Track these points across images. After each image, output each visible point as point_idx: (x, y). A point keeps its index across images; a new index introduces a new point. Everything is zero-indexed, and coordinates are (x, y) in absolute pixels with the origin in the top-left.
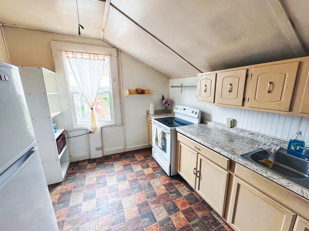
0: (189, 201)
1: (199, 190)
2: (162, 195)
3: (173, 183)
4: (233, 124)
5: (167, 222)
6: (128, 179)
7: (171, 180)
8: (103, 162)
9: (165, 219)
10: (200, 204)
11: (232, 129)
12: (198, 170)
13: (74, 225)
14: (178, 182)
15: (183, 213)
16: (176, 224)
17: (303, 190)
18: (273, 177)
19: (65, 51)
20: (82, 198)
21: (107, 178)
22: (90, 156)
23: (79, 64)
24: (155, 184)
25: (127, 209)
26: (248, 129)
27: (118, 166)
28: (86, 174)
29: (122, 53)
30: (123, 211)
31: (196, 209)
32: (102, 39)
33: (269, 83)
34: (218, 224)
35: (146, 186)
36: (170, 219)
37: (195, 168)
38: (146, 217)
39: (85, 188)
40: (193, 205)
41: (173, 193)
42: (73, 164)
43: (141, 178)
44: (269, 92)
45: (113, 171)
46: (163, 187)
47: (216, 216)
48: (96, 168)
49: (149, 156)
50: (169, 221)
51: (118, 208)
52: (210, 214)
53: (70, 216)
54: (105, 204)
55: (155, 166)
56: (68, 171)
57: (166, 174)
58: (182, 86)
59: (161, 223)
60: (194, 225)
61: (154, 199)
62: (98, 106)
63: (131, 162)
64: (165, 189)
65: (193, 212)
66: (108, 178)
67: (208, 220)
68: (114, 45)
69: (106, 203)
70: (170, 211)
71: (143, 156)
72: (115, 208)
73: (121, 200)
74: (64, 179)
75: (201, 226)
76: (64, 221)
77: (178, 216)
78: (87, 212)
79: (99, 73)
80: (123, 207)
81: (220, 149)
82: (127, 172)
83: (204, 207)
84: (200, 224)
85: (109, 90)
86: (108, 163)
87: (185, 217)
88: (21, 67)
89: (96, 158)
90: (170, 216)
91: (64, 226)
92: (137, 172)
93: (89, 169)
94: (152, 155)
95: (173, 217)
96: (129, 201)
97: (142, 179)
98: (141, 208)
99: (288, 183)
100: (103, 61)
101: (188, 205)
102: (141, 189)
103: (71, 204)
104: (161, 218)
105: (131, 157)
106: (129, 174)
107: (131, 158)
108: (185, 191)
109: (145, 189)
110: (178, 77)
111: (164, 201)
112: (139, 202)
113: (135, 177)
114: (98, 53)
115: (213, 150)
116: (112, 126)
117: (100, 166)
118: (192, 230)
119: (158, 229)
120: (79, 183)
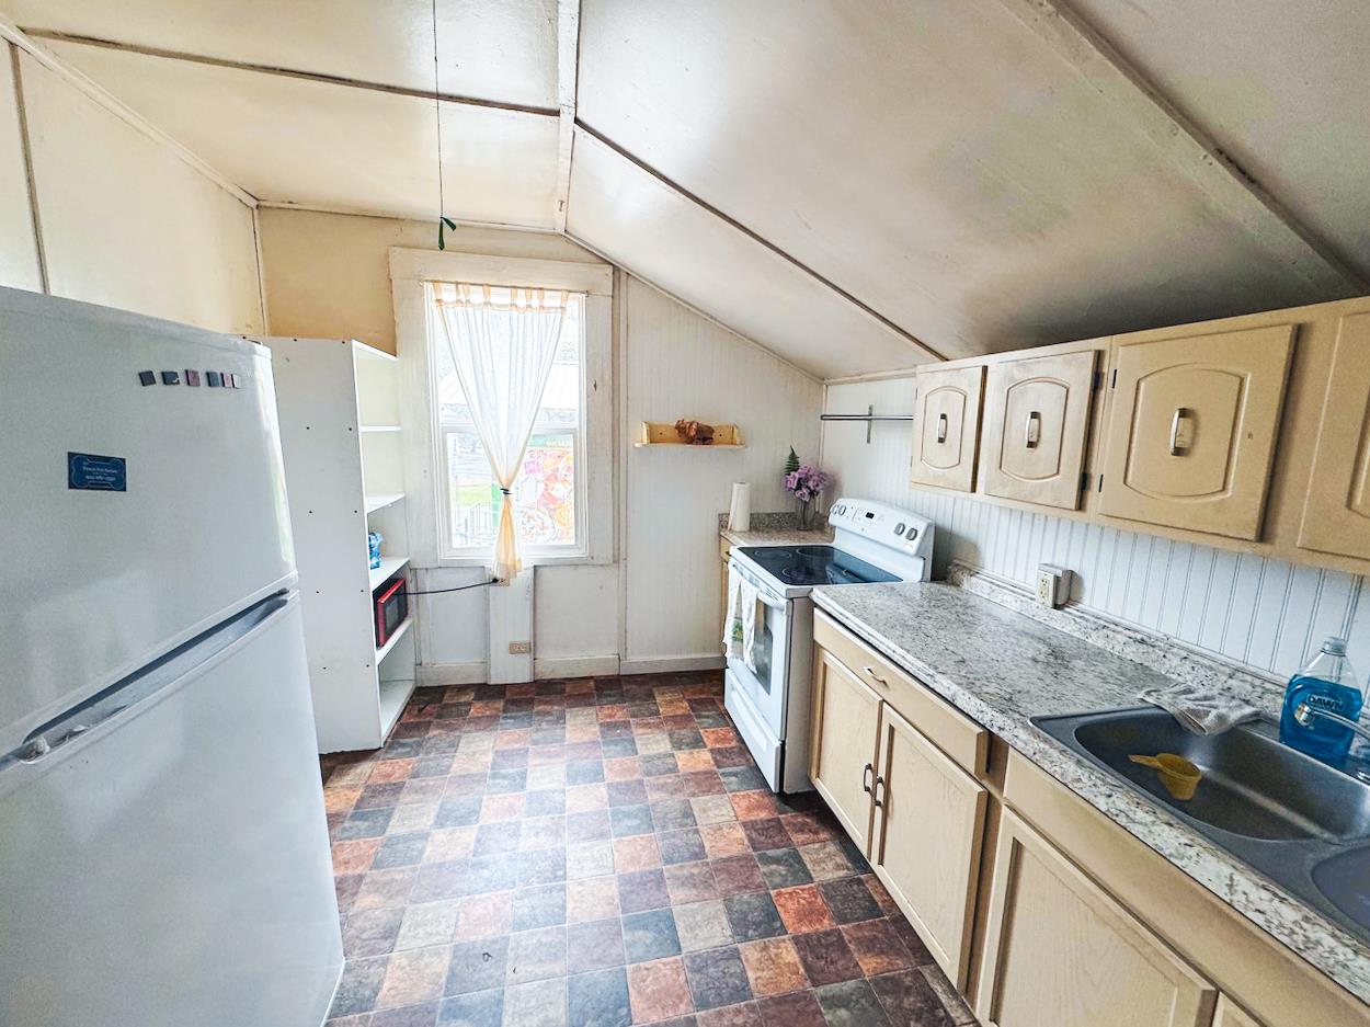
0: (836, 907)
1: (881, 862)
2: (730, 859)
3: (783, 822)
4: (1066, 590)
5: (722, 964)
6: (609, 777)
7: (781, 813)
8: (531, 702)
9: (715, 951)
10: (881, 925)
11: (1060, 612)
12: (882, 774)
13: (390, 898)
14: (807, 824)
15: (796, 944)
16: (756, 979)
17: (1237, 877)
18: (1131, 814)
19: (432, 281)
20: (433, 814)
21: (532, 761)
22: (486, 674)
23: (474, 326)
24: (708, 816)
25: (580, 884)
26: (1131, 618)
27: (581, 726)
28: (460, 737)
29: (631, 281)
30: (563, 888)
31: (859, 941)
32: (563, 233)
33: (1177, 414)
34: (943, 1019)
35: (669, 816)
36: (735, 955)
37: (869, 767)
38: (645, 928)
39: (450, 782)
40: (850, 925)
41: (777, 861)
42: (425, 694)
43: (662, 781)
44: (1178, 451)
45: (557, 741)
46: (740, 833)
47: (940, 989)
48: (501, 721)
49: (713, 702)
50: (731, 961)
51: (548, 874)
52: (918, 975)
53: (383, 868)
54: (506, 851)
55: (728, 745)
56: (406, 714)
57: (766, 785)
58: (870, 415)
59: (698, 960)
60: (833, 1002)
61: (690, 868)
62: (556, 486)
63: (634, 716)
64: (746, 842)
65: (844, 950)
66: (538, 761)
67: (902, 995)
68: (605, 254)
69: (509, 848)
70: (742, 926)
71: (689, 701)
72: (538, 872)
73: (564, 849)
74: (385, 742)
75: (864, 1010)
76: (360, 878)
77: (773, 951)
78: (441, 865)
79: (541, 357)
80: (568, 874)
81: (959, 684)
82: (609, 751)
83: (898, 945)
84: (857, 1002)
85: (575, 424)
86: (547, 708)
87: (804, 961)
88: (292, 339)
89: (508, 682)
90: (739, 945)
91: (359, 895)
92: (649, 759)
93: (477, 720)
94: (723, 702)
95: (750, 951)
96: (593, 856)
97: (661, 788)
98: (633, 891)
99: (1186, 844)
100: (559, 315)
101: (826, 921)
102: (648, 819)
103: (396, 828)
104: (702, 944)
105: (639, 698)
106: (618, 759)
107: (638, 703)
108: (830, 865)
109: (664, 827)
110: (859, 377)
111: (731, 886)
112: (632, 870)
113: (636, 777)
114: (541, 286)
115: (932, 686)
116: (574, 564)
117: (513, 714)
118: (818, 1016)
119: (682, 978)
120: (432, 763)
